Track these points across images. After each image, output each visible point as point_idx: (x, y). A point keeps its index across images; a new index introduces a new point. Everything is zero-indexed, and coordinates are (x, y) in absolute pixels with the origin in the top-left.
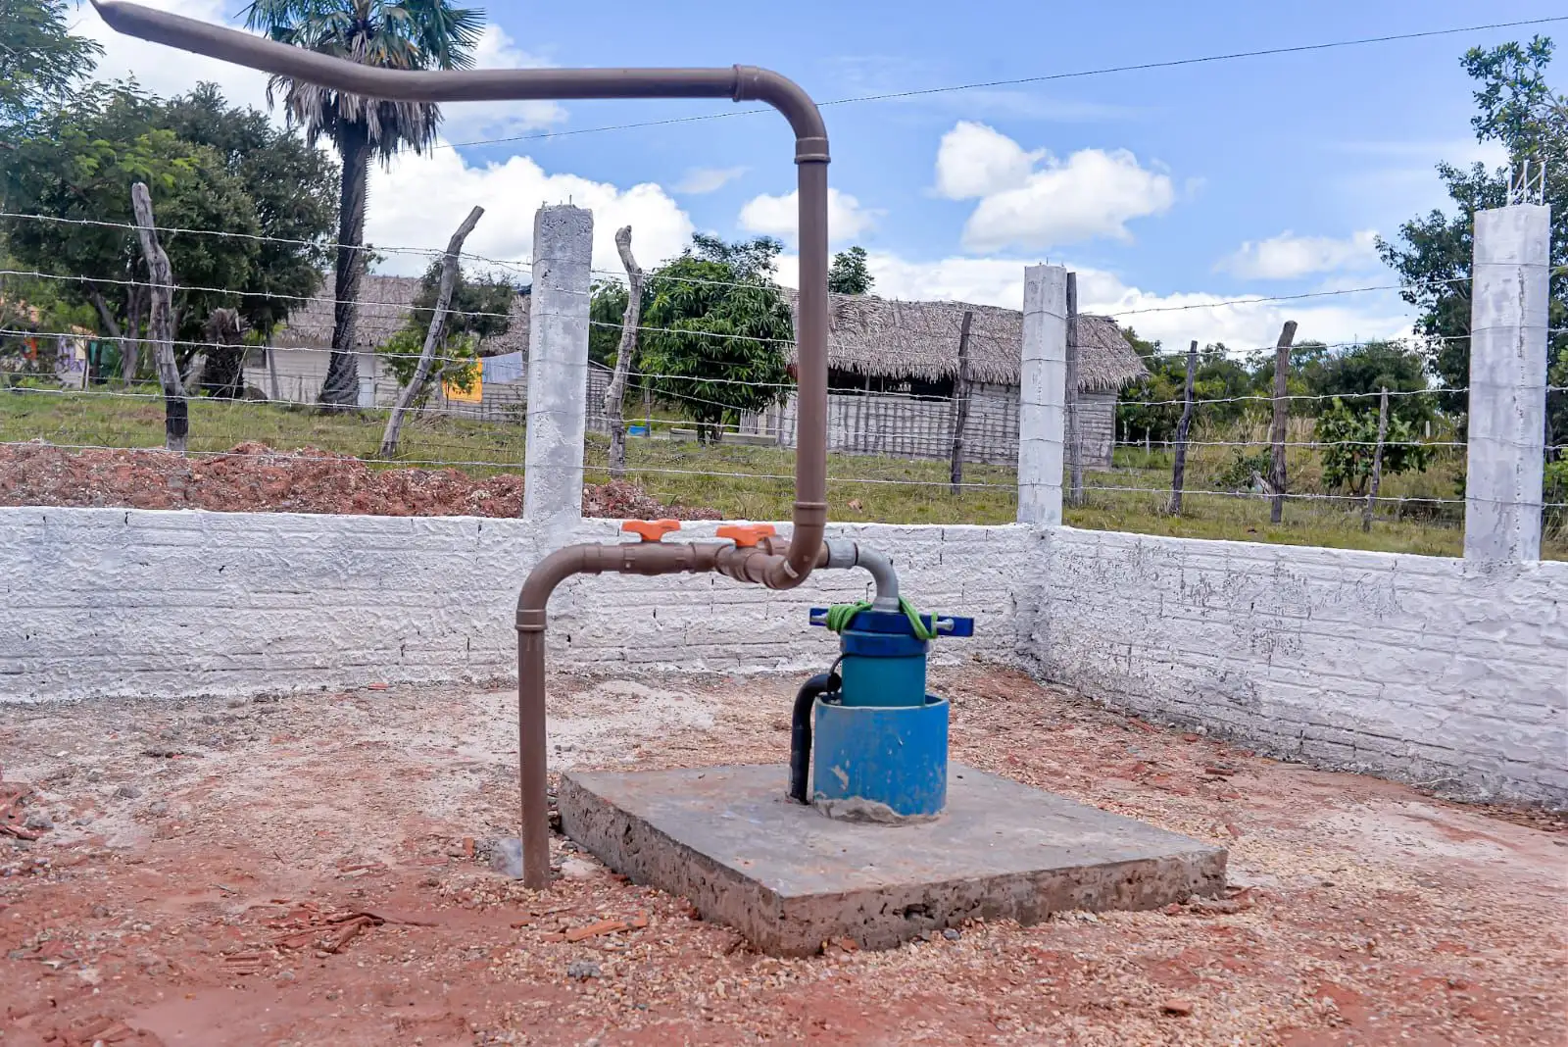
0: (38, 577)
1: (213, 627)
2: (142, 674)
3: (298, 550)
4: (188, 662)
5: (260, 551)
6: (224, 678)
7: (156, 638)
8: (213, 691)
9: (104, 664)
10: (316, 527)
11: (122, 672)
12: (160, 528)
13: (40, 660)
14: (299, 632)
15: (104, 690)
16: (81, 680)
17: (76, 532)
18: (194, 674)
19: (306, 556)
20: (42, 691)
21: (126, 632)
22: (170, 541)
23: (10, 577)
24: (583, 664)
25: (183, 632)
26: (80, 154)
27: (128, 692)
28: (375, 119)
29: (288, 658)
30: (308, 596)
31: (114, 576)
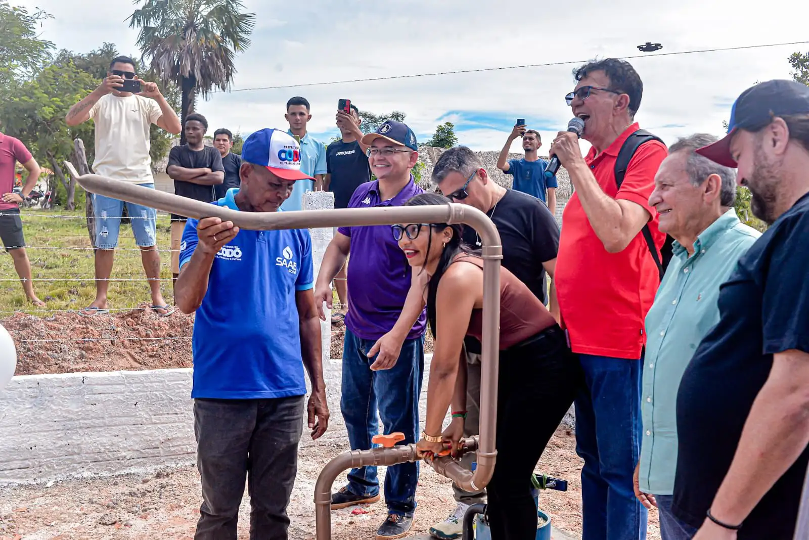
0: (36, 416)
1: (132, 436)
2: (94, 463)
3: (177, 391)
4: (119, 455)
5: (157, 393)
6: (138, 463)
7: (101, 444)
8: (133, 470)
9: (73, 459)
10: (186, 378)
11: (83, 464)
12: (101, 385)
13: (38, 460)
14: (180, 435)
15: (73, 474)
16: (61, 470)
17: (56, 390)
18: (123, 462)
19: (181, 394)
20: (39, 477)
21: (85, 442)
22: (108, 391)
23: (21, 417)
24: (332, 440)
25: (116, 439)
26: (45, 106)
27: (87, 474)
28: (199, 75)
29: (172, 449)
30: (183, 415)
31: (77, 412)
